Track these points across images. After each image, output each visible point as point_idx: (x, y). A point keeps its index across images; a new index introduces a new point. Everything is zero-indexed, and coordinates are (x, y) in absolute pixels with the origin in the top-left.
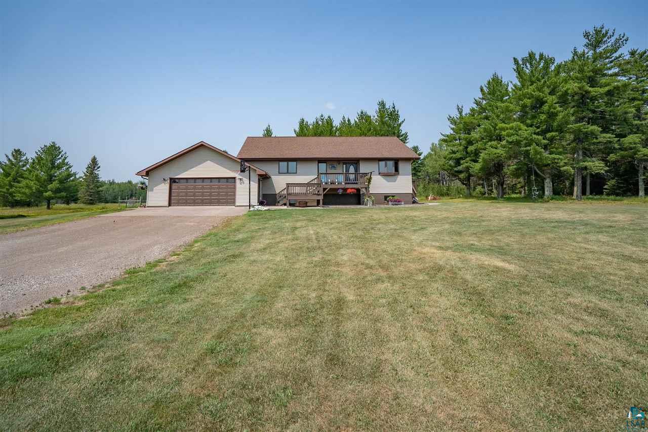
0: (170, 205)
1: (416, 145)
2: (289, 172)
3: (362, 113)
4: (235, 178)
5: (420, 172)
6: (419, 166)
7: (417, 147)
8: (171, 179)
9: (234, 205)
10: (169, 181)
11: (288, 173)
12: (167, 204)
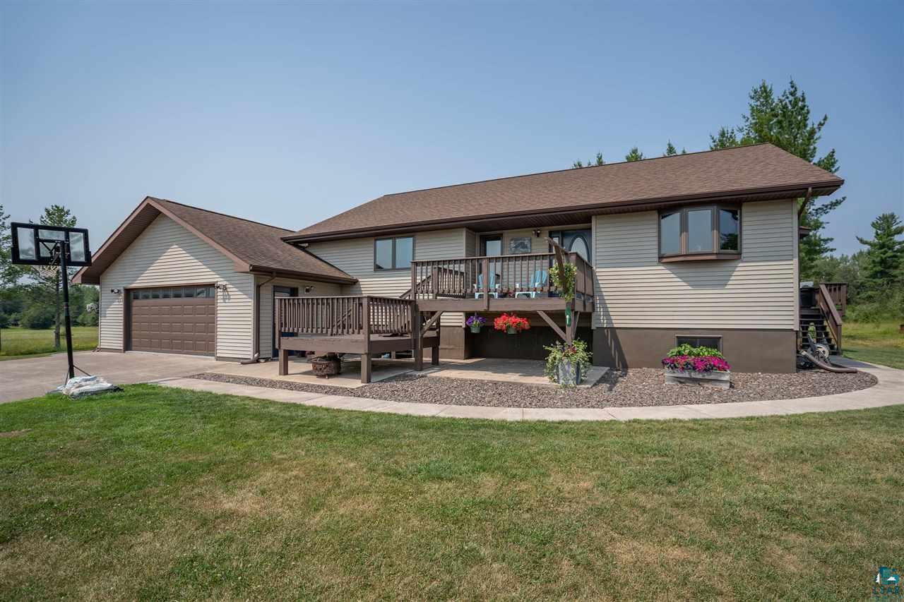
0: (128, 346)
1: (888, 213)
2: (397, 267)
3: (723, 134)
4: (212, 285)
5: (896, 267)
6: (895, 256)
7: (892, 216)
8: (128, 291)
9: (213, 355)
10: (122, 297)
11: (394, 268)
12: (120, 345)
